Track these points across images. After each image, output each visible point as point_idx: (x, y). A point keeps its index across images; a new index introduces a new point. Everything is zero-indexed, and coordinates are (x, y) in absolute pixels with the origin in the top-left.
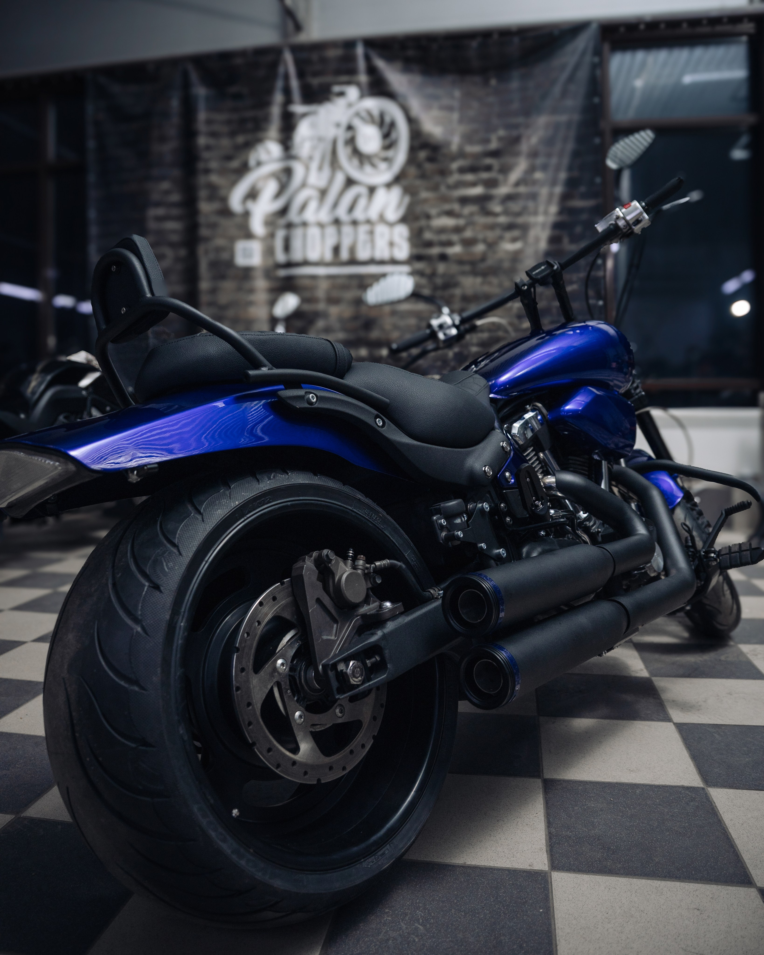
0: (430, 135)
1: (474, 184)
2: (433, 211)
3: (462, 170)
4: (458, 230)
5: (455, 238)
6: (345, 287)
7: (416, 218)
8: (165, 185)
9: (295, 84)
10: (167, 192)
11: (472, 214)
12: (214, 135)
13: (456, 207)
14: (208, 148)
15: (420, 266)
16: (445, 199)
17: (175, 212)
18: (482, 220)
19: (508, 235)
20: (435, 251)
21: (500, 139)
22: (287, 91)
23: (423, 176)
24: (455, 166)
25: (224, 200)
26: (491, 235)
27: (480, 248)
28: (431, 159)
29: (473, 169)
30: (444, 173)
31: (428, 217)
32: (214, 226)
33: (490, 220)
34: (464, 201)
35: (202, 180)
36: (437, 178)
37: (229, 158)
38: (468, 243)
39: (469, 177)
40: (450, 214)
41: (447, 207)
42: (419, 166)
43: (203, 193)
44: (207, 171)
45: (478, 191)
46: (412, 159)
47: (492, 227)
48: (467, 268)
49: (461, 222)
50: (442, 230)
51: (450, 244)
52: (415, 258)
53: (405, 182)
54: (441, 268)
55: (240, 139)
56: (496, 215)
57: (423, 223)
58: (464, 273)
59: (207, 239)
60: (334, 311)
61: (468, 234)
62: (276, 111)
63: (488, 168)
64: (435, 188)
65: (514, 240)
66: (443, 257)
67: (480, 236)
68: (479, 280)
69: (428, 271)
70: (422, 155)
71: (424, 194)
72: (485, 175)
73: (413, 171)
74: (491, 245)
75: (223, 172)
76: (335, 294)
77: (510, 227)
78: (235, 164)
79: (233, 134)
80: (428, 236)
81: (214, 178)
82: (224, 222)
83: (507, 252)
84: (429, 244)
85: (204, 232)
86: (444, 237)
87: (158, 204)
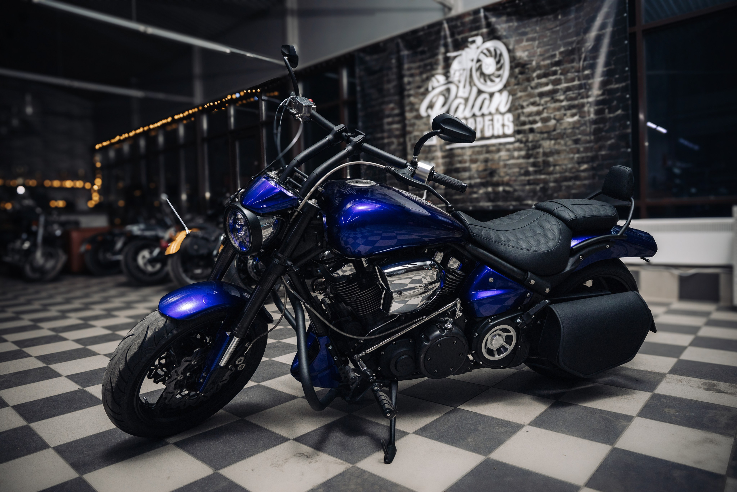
0: (520, 58)
1: (547, 84)
2: (525, 104)
3: (539, 77)
4: (539, 113)
5: (537, 118)
6: (479, 153)
7: (517, 109)
8: (392, 105)
9: (449, 40)
10: (393, 109)
11: (546, 102)
12: (412, 75)
13: (537, 99)
14: (409, 83)
15: (519, 137)
16: (531, 96)
17: (397, 119)
18: (553, 105)
19: (569, 113)
20: (527, 127)
21: (561, 53)
22: (446, 45)
23: (518, 84)
24: (535, 75)
25: (417, 110)
26: (558, 114)
27: (553, 122)
28: (521, 73)
29: (545, 75)
30: (529, 80)
31: (522, 107)
32: (413, 125)
33: (557, 105)
34: (541, 95)
35: (407, 101)
36: (526, 84)
37: (419, 87)
38: (545, 120)
39: (544, 80)
40: (534, 104)
41: (532, 100)
42: (516, 77)
43: (407, 108)
44: (409, 96)
45: (550, 87)
46: (512, 75)
47: (559, 109)
48: (545, 135)
49: (541, 108)
50: (530, 115)
51: (535, 122)
52: (517, 132)
53: (509, 88)
54: (531, 137)
55: (424, 76)
56: (561, 101)
57: (520, 111)
58: (543, 139)
59: (410, 133)
60: (474, 166)
61: (545, 115)
62: (441, 57)
63: (555, 73)
64: (525, 90)
65: (573, 115)
66: (532, 130)
67: (552, 116)
68: (553, 142)
69: (524, 139)
70: (517, 70)
71: (520, 94)
72: (553, 78)
73: (513, 80)
74: (559, 120)
75: (416, 95)
76: (474, 157)
77: (570, 107)
78: (422, 90)
79: (421, 73)
80: (523, 118)
81: (412, 99)
82: (417, 122)
83: (569, 123)
84: (524, 123)
85: (409, 129)
86: (531, 119)
87: (389, 116)
